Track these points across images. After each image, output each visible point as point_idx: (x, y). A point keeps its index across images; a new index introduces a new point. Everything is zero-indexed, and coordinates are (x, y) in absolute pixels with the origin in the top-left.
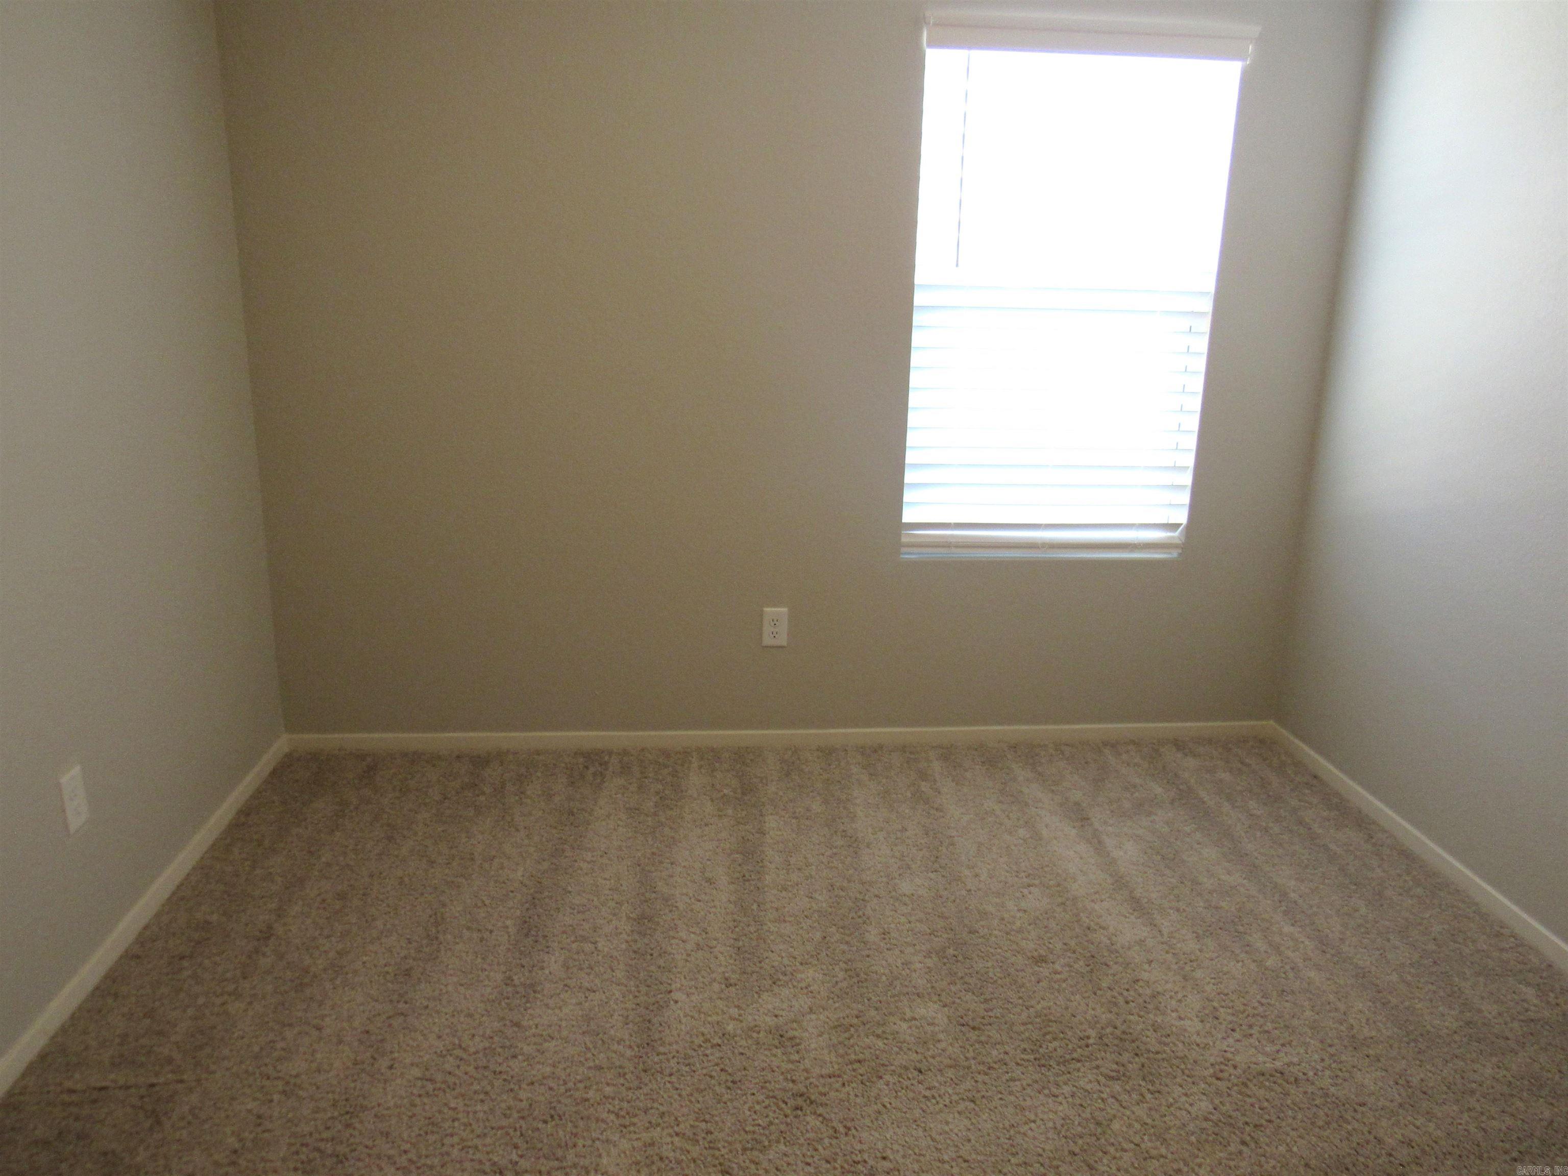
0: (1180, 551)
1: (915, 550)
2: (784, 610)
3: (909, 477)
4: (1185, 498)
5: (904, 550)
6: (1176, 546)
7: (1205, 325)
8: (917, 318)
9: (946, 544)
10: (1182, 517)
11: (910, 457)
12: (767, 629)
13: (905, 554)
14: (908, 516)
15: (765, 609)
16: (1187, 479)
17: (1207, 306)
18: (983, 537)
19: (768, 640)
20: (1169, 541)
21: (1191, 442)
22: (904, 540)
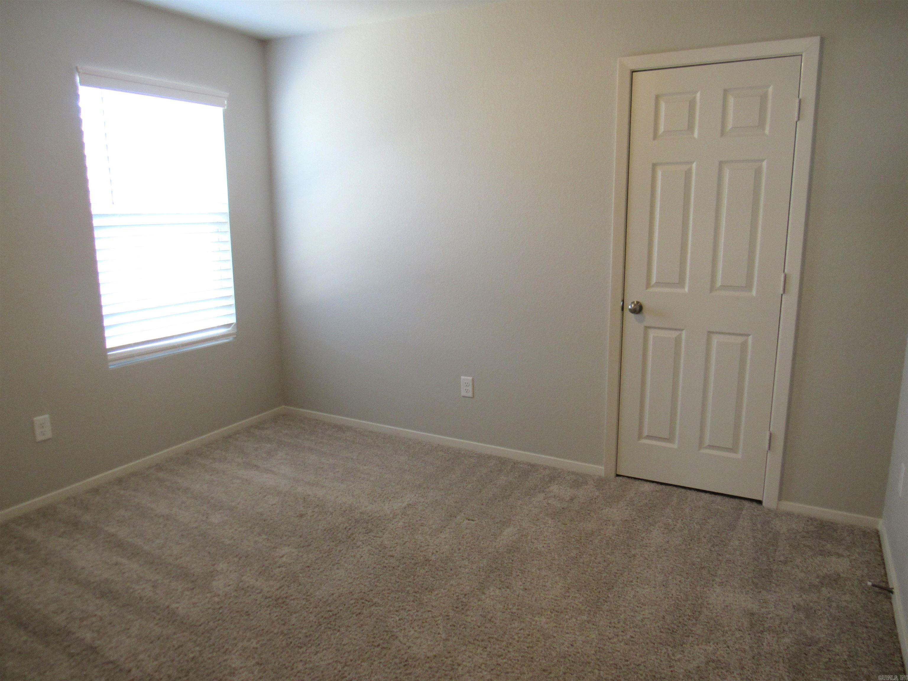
0: (235, 336)
1: (115, 363)
2: (47, 416)
3: (106, 322)
4: (233, 311)
5: (110, 363)
6: (232, 334)
7: (227, 228)
8: (97, 233)
9: (131, 356)
10: (233, 320)
11: (105, 311)
12: (38, 431)
13: (111, 366)
14: (109, 344)
15: (35, 419)
16: (232, 301)
17: (226, 219)
18: (148, 348)
19: (40, 438)
20: (228, 333)
21: (231, 283)
22: (109, 358)
